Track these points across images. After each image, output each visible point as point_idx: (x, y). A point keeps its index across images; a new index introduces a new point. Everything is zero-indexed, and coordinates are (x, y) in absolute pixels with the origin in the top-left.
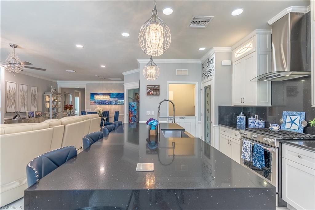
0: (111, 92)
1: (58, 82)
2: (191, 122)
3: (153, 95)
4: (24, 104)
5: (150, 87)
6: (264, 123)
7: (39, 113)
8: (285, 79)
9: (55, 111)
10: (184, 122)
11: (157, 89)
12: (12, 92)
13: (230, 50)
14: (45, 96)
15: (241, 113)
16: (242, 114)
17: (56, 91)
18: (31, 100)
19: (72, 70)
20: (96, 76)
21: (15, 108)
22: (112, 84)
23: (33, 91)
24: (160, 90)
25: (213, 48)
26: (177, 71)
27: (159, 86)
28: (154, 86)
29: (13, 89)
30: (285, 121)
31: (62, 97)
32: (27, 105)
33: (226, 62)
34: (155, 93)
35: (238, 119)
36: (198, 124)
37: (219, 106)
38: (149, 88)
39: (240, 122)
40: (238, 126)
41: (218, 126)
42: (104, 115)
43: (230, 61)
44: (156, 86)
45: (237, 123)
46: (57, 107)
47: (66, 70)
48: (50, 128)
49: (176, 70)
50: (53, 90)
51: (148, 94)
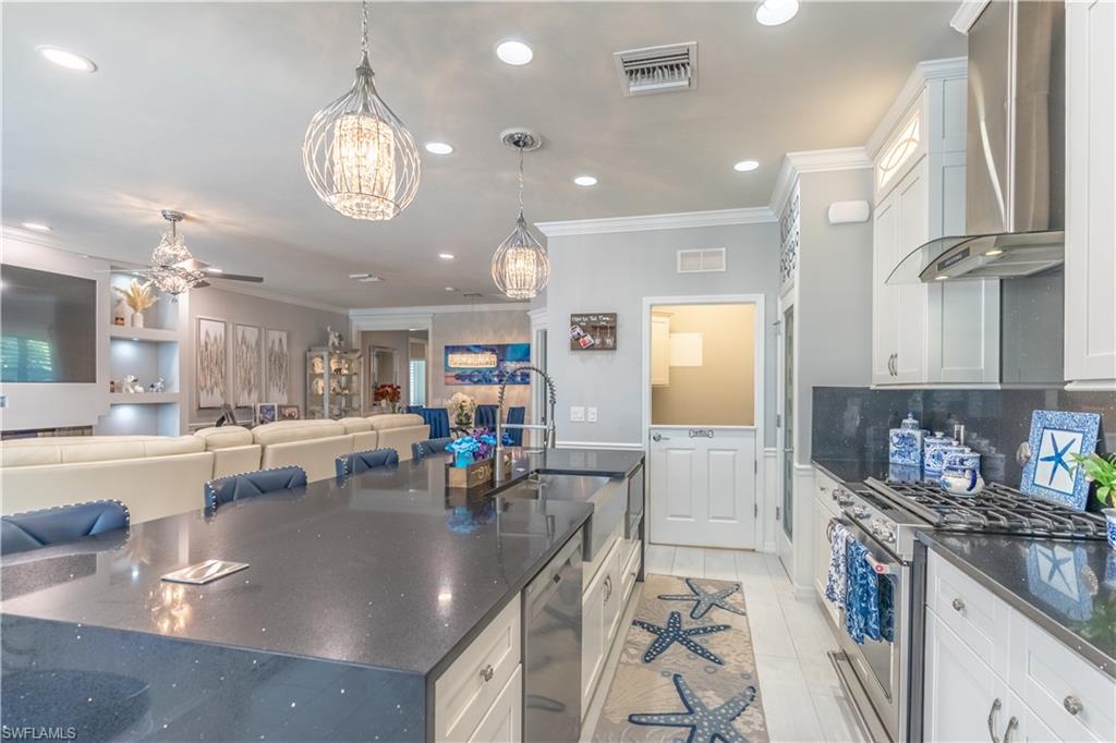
0: (509, 340)
1: (352, 312)
2: (735, 450)
3: (591, 348)
4: (248, 385)
5: (582, 321)
6: (977, 461)
7: (292, 409)
8: (1036, 265)
9: (343, 405)
10: (709, 450)
11: (605, 328)
12: (215, 347)
13: (864, 157)
14: (312, 358)
15: (907, 418)
16: (910, 421)
17: (342, 343)
18: (270, 369)
19: (365, 273)
20: (448, 289)
21: (222, 395)
22: (510, 313)
23: (273, 342)
24: (620, 331)
25: (788, 159)
26: (682, 254)
27: (613, 316)
28: (594, 315)
29: (216, 339)
30: (1035, 452)
31: (362, 359)
32: (258, 386)
33: (847, 210)
34: (598, 341)
35: (896, 440)
36: (766, 457)
37: (814, 388)
38: (578, 324)
39: (900, 454)
40: (893, 472)
41: (809, 467)
42: (485, 420)
43: (864, 204)
44: (605, 315)
45: (891, 460)
46: (347, 392)
47: (351, 276)
48: (206, 450)
49: (679, 252)
50: (333, 339)
51: (576, 345)
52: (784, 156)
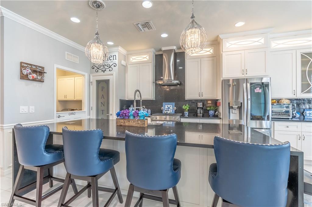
3: (34, 80)
5: (28, 67)
11: (41, 72)
13: (126, 53)
16: (132, 106)
24: (45, 75)
25: (119, 47)
26: (67, 54)
27: (43, 68)
28: (34, 65)
30: (164, 108)
34: (39, 78)
37: (120, 100)
44: (40, 67)
52: (118, 46)
